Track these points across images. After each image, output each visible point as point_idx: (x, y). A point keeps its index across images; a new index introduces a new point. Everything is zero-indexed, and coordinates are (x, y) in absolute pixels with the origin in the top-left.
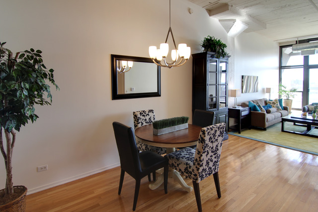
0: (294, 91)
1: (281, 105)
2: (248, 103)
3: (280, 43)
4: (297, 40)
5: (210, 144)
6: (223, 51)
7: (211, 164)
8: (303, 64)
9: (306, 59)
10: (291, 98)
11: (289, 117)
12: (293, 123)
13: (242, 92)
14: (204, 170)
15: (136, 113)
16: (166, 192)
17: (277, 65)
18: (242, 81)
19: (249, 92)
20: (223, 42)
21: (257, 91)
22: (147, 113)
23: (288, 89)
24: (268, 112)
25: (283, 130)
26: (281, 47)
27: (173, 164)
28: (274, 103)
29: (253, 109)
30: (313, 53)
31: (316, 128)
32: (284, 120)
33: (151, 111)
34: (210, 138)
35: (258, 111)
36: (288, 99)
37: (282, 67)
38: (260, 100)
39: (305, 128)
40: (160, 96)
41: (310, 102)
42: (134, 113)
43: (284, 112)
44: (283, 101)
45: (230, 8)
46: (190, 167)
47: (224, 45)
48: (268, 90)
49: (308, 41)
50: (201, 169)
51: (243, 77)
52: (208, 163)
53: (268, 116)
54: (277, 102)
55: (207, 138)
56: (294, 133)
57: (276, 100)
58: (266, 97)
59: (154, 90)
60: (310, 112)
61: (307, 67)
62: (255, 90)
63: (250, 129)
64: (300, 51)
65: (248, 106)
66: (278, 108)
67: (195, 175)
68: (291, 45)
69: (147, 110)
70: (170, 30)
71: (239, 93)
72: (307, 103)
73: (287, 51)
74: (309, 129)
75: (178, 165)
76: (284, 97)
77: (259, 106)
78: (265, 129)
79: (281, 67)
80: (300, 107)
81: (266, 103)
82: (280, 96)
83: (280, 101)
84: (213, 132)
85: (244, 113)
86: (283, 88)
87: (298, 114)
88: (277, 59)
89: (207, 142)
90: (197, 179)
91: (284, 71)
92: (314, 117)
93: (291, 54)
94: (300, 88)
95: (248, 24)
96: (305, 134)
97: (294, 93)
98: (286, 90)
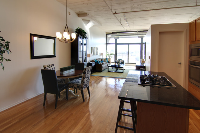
0: (111, 54)
1: (107, 61)
2: (94, 60)
3: (106, 32)
4: (112, 32)
5: (87, 74)
6: (85, 36)
7: (87, 82)
9: (116, 40)
10: (110, 58)
11: (110, 65)
12: (111, 68)
14: (85, 85)
15: (46, 66)
16: (67, 100)
17: (105, 42)
18: (92, 50)
19: (94, 55)
20: (85, 31)
22: (51, 66)
24: (103, 64)
25: (108, 71)
26: (107, 34)
27: (71, 86)
29: (97, 63)
30: (118, 38)
31: (119, 69)
33: (53, 65)
34: (87, 72)
35: (99, 63)
38: (99, 59)
39: (116, 70)
40: (55, 57)
41: (117, 59)
42: (44, 66)
43: (108, 64)
44: (108, 59)
45: (88, 15)
46: (79, 85)
47: (86, 32)
48: (102, 54)
49: (117, 33)
50: (84, 84)
51: (92, 47)
52: (86, 82)
53: (103, 65)
55: (86, 72)
56: (112, 72)
57: (105, 59)
58: (101, 57)
59: (52, 54)
60: (117, 63)
61: (116, 44)
62: (97, 54)
63: (95, 72)
64: (114, 37)
65: (94, 61)
66: (106, 62)
67: (82, 87)
68: (111, 34)
69: (50, 64)
70: (67, 25)
71: (91, 55)
72: (116, 60)
73: (109, 36)
74: (117, 70)
75: (74, 86)
76: (108, 57)
77: (99, 61)
78: (101, 72)
79: (107, 44)
80: (114, 61)
81: (101, 60)
82: (106, 57)
83: (107, 59)
84: (88, 69)
85: (93, 65)
86: (107, 53)
87: (113, 64)
88: (105, 39)
89: (86, 73)
90: (83, 89)
91: (108, 45)
92: (119, 64)
93: (110, 38)
94: (114, 53)
95: (94, 23)
96: (116, 72)
97: (111, 55)
98: (109, 54)
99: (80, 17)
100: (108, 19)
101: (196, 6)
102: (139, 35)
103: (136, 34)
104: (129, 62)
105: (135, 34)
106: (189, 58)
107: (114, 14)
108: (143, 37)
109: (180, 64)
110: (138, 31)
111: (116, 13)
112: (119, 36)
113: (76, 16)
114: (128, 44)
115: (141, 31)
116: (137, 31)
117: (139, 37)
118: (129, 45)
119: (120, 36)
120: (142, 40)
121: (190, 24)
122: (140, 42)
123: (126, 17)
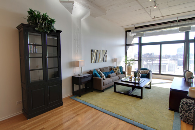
0: (133, 60)
1: (121, 70)
2: (93, 71)
8: (138, 43)
9: (140, 39)
10: (131, 65)
11: (119, 81)
13: (92, 62)
17: (124, 43)
18: (92, 54)
19: (98, 62)
21: (106, 61)
24: (108, 77)
25: (115, 91)
26: (127, 32)
28: (116, 69)
32: (116, 84)
35: (98, 77)
36: (129, 66)
37: (127, 44)
38: (107, 68)
48: (115, 60)
51: (92, 50)
54: (118, 69)
57: (118, 67)
61: (140, 44)
62: (105, 60)
65: (93, 73)
66: (118, 73)
77: (100, 73)
78: (103, 91)
81: (111, 69)
83: (121, 68)
92: (135, 80)
103: (175, 24)
105: (172, 25)
110: (180, 21)
112: (144, 31)
114: (160, 43)
116: (176, 21)
118: (162, 45)
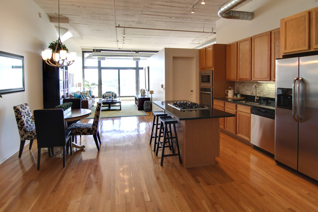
0: (93, 84)
1: (91, 95)
2: (73, 95)
3: (82, 49)
4: (94, 48)
8: (97, 66)
9: (99, 62)
10: (92, 90)
17: (82, 65)
22: (25, 106)
23: (90, 84)
26: (83, 52)
28: (86, 94)
30: (104, 59)
33: (27, 104)
39: (108, 107)
40: (24, 91)
45: (69, 21)
48: (79, 85)
49: (100, 51)
57: (87, 92)
61: (100, 68)
65: (73, 97)
66: (90, 97)
67: (95, 131)
68: (90, 52)
69: (24, 103)
73: (86, 55)
74: (110, 107)
79: (84, 67)
81: (82, 93)
83: (90, 92)
86: (86, 83)
91: (86, 70)
92: (112, 99)
95: (73, 34)
96: (109, 110)
97: (93, 86)
98: (89, 84)
99: (54, 22)
100: (98, 30)
101: (203, 32)
102: (134, 56)
103: (131, 55)
104: (121, 95)
105: (129, 55)
106: (200, 85)
107: (117, 27)
108: (139, 59)
109: (192, 91)
110: (133, 51)
111: (119, 27)
112: (106, 56)
113: (48, 20)
114: (119, 69)
115: (136, 51)
116: (130, 51)
117: (134, 59)
119: (108, 56)
120: (137, 63)
121: (200, 50)
122: (135, 66)
123: (126, 32)
